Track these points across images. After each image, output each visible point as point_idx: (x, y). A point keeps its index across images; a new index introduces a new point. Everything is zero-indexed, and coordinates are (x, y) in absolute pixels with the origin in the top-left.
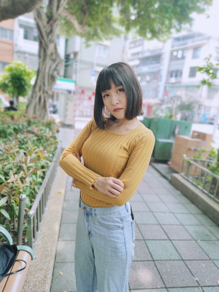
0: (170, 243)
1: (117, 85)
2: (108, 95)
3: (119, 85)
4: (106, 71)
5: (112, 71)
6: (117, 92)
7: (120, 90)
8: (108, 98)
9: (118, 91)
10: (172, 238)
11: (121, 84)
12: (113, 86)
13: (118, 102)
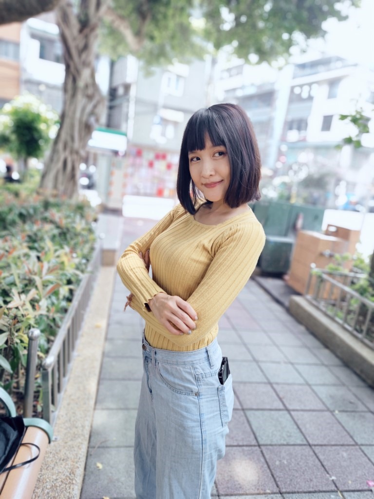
1: (215, 144)
2: (198, 159)
3: (219, 145)
5: (211, 117)
6: (214, 156)
7: (221, 153)
8: (198, 163)
9: (217, 155)
11: (223, 143)
12: (208, 143)
13: (213, 173)
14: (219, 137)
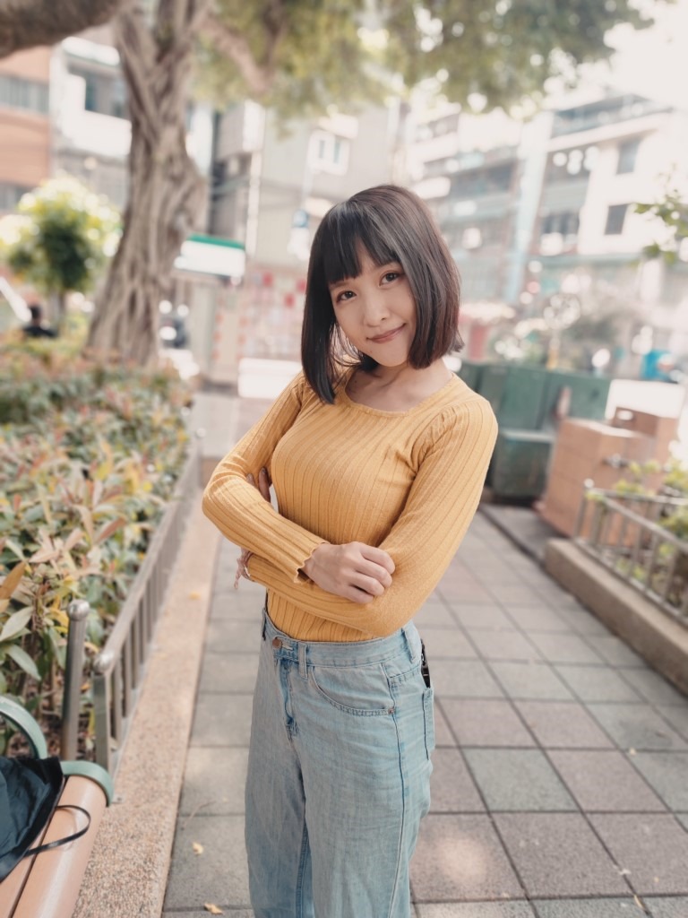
0: (542, 759)
1: (379, 263)
2: (349, 294)
3: (388, 262)
4: (343, 215)
5: (362, 215)
6: (381, 284)
7: (390, 277)
8: (352, 302)
9: (385, 281)
10: (546, 743)
11: (395, 258)
12: (367, 263)
13: (386, 315)
14: (385, 247)
